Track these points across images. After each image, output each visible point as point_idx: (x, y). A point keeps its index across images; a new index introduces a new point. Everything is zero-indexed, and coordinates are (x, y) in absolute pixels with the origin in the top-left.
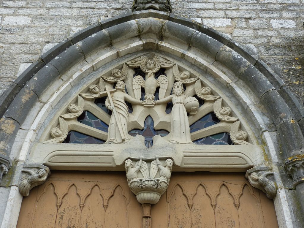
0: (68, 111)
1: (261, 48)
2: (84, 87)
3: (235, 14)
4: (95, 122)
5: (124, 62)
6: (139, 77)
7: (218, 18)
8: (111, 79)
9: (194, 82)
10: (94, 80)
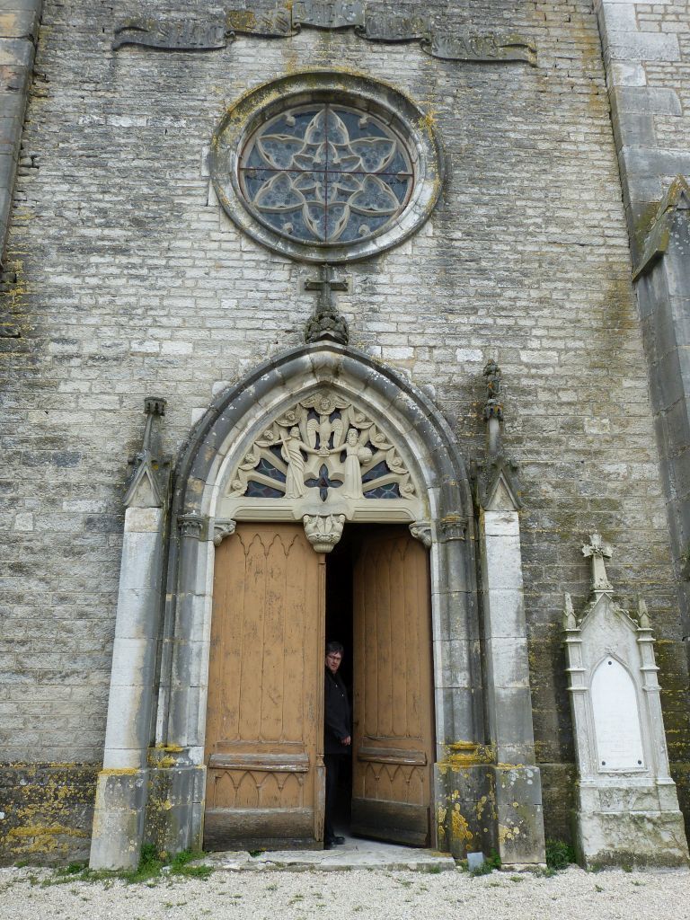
0: (245, 462)
1: (440, 390)
2: (258, 434)
3: (418, 340)
4: (272, 472)
5: (297, 402)
6: (313, 421)
7: (399, 346)
8: (285, 423)
9: (369, 428)
10: (267, 425)
